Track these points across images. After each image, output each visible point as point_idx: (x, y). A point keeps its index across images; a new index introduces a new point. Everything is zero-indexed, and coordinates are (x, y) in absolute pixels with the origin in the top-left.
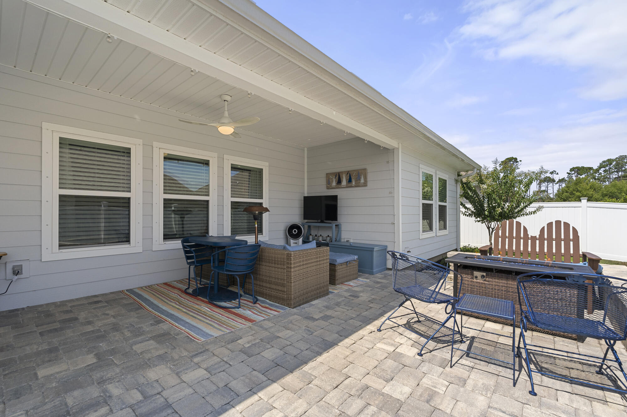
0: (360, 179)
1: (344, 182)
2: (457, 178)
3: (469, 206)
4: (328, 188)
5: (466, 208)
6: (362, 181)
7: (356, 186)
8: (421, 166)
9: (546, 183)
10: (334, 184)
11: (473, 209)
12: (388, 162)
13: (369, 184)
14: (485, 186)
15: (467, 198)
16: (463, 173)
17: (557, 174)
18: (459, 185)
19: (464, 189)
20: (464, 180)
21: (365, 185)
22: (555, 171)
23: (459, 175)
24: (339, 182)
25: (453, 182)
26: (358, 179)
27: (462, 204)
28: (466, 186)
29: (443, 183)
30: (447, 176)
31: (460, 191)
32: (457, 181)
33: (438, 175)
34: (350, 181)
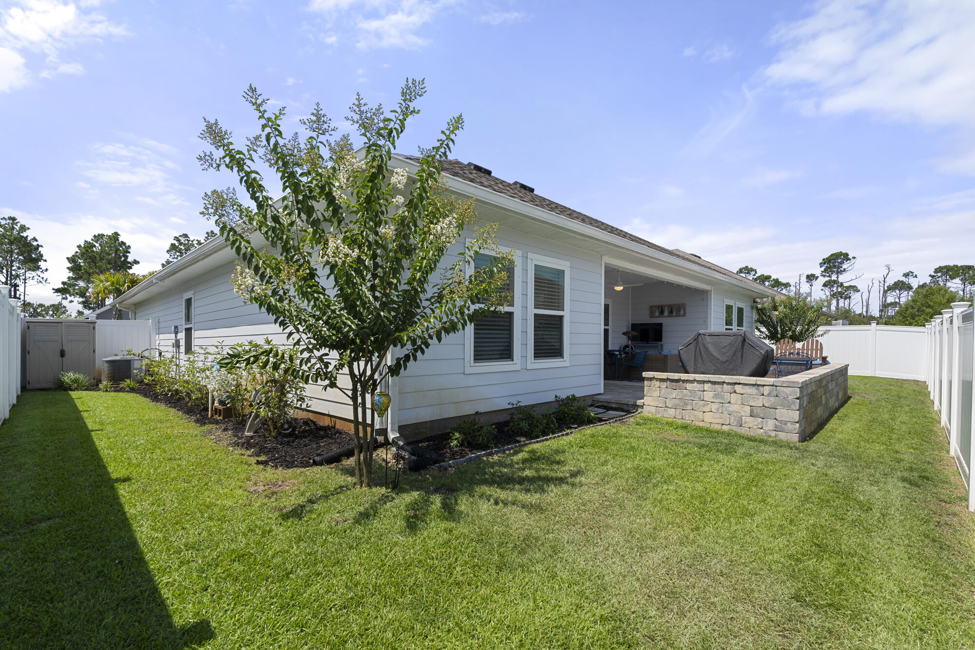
0: (680, 311)
1: (666, 313)
2: (753, 304)
3: (763, 329)
4: (651, 317)
5: (761, 332)
6: (682, 312)
7: (676, 316)
8: (725, 300)
9: (897, 291)
10: (657, 314)
11: (767, 333)
12: (703, 300)
13: (687, 314)
14: (777, 313)
15: (761, 323)
16: (758, 300)
17: (916, 276)
18: (754, 311)
19: (759, 315)
20: (760, 306)
21: (684, 315)
22: (912, 273)
23: (755, 302)
24: (662, 312)
25: (749, 309)
26: (679, 310)
27: (757, 328)
28: (761, 311)
29: (740, 311)
30: (744, 304)
31: (755, 316)
32: (752, 308)
33: (736, 304)
34: (671, 312)
